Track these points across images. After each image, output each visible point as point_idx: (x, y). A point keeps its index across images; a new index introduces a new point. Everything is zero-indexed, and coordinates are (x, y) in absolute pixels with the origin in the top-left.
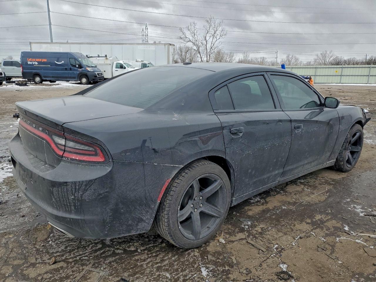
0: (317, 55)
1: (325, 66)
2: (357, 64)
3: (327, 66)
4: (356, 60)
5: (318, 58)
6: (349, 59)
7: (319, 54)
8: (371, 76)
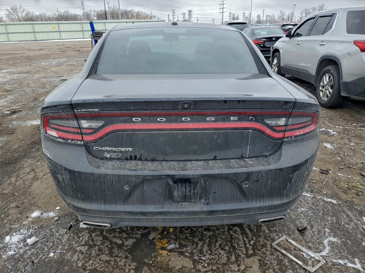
0: (8, 10)
1: (19, 23)
2: (49, 19)
3: (22, 23)
4: (47, 16)
5: (10, 13)
6: (40, 14)
7: (9, 9)
8: (84, 31)
